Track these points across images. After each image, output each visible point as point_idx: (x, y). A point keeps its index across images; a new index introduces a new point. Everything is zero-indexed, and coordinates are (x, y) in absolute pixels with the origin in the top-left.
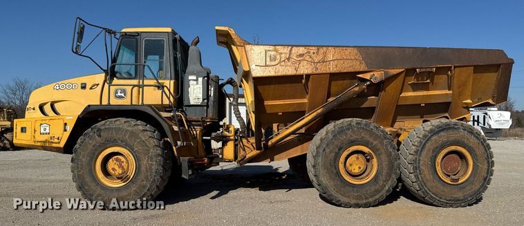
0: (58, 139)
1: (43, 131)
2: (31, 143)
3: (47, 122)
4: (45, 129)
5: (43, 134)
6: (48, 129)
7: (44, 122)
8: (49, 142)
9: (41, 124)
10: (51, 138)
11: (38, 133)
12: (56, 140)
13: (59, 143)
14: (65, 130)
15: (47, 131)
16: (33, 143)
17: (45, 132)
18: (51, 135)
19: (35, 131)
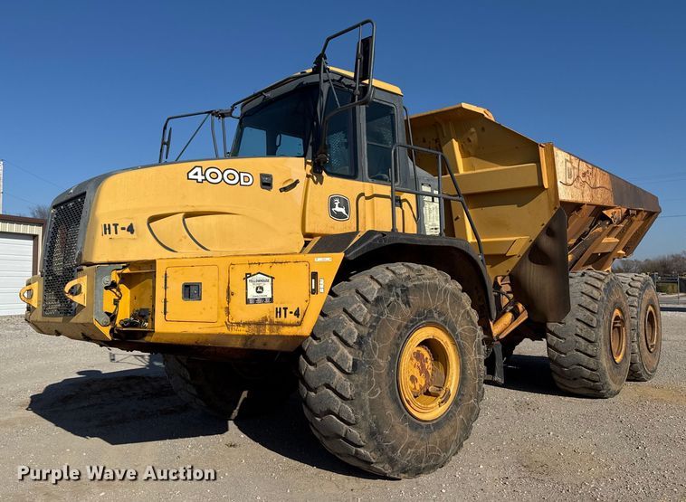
0: (297, 314)
1: (252, 293)
2: (218, 331)
3: (265, 269)
4: (259, 290)
5: (255, 301)
6: (267, 287)
7: (254, 269)
8: (272, 324)
9: (248, 275)
10: (278, 312)
11: (238, 300)
12: (291, 318)
13: (299, 324)
14: (314, 291)
15: (267, 293)
16: (225, 330)
17: (259, 296)
18: (276, 305)
19: (229, 294)
